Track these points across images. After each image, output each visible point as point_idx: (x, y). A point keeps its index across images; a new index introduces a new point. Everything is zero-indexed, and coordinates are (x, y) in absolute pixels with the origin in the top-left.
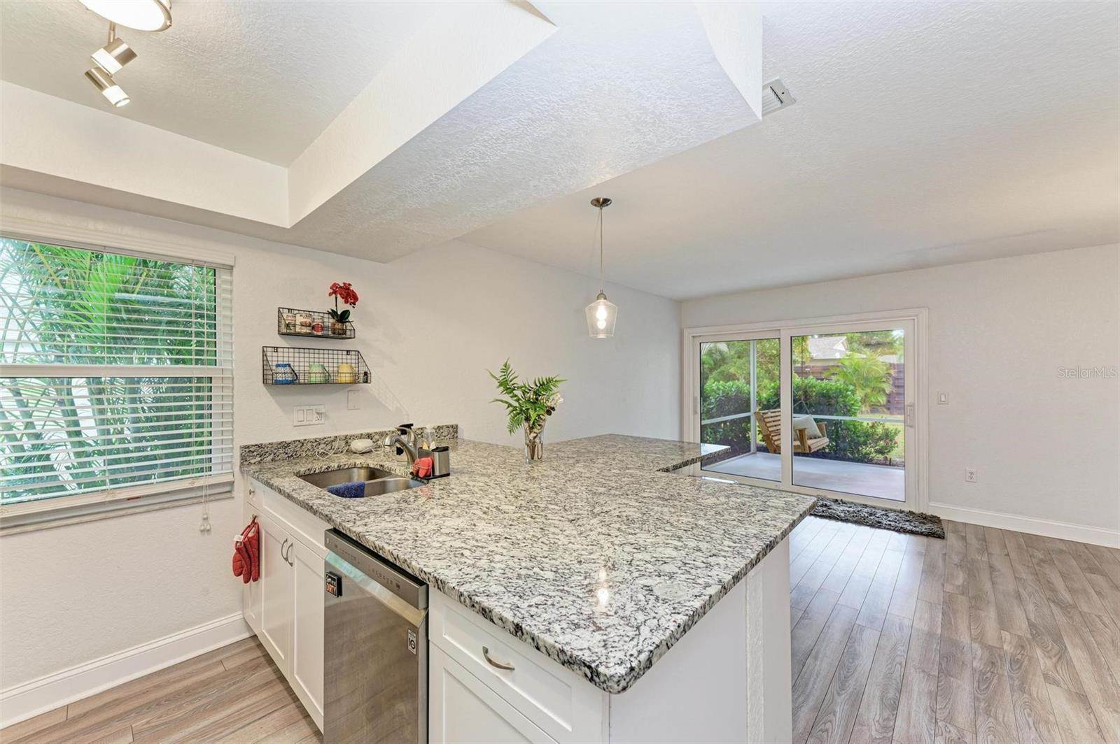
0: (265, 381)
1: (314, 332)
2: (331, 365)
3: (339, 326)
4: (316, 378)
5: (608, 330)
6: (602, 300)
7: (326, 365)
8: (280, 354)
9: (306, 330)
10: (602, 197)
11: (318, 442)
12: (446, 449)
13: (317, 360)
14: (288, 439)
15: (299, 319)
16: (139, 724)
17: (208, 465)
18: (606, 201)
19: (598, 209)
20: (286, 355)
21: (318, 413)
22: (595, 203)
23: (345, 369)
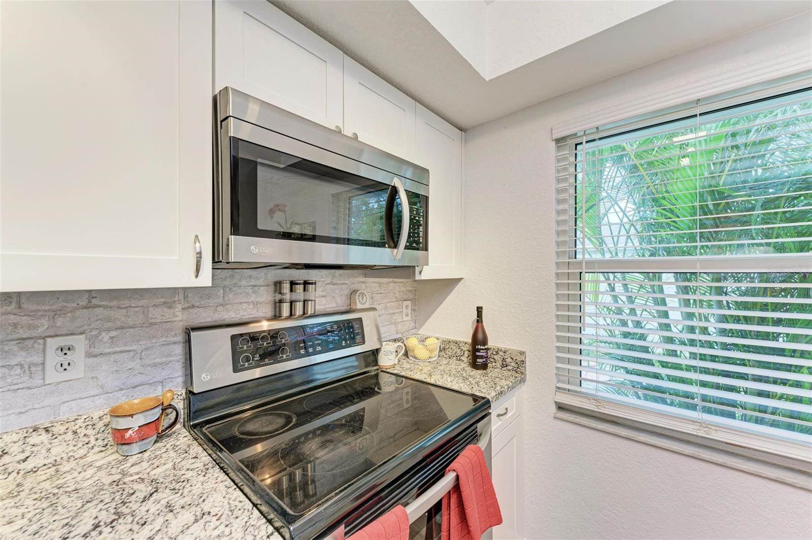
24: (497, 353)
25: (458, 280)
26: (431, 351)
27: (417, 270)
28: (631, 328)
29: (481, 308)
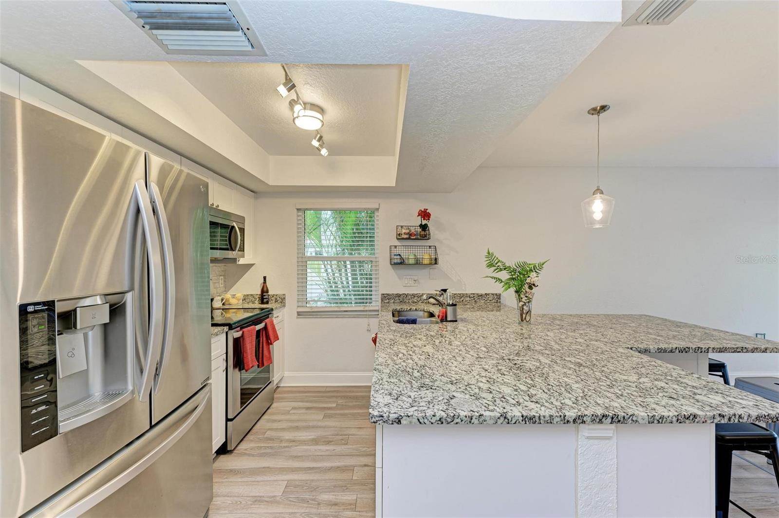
0: (391, 264)
1: (410, 236)
2: (419, 254)
3: (423, 233)
4: (412, 261)
5: (602, 221)
6: (598, 195)
7: (416, 254)
8: (398, 249)
9: (406, 236)
10: (598, 105)
11: (414, 295)
12: (455, 305)
13: (412, 252)
14: (401, 293)
15: (404, 231)
16: (340, 401)
17: (370, 301)
18: (604, 108)
19: (596, 116)
20: (400, 249)
21: (414, 280)
22: (593, 112)
23: (426, 256)
24: (273, 296)
25: (253, 265)
26: (239, 300)
27: (237, 259)
28: (333, 288)
29: (266, 277)
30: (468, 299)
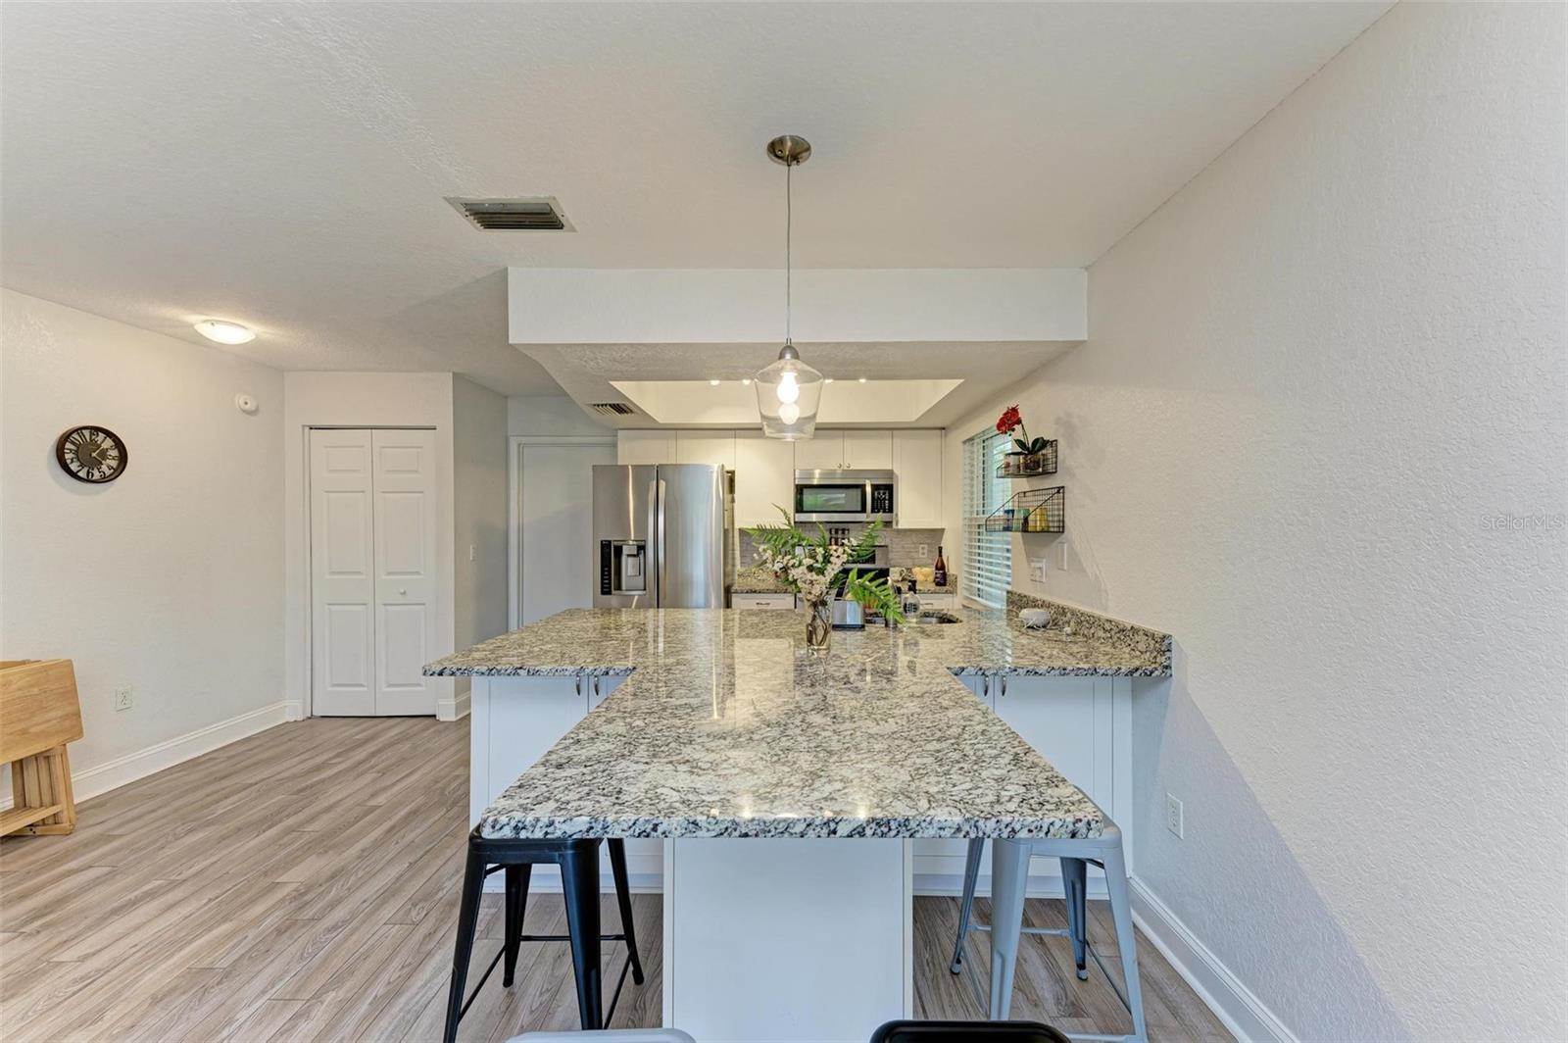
30: (1101, 633)
